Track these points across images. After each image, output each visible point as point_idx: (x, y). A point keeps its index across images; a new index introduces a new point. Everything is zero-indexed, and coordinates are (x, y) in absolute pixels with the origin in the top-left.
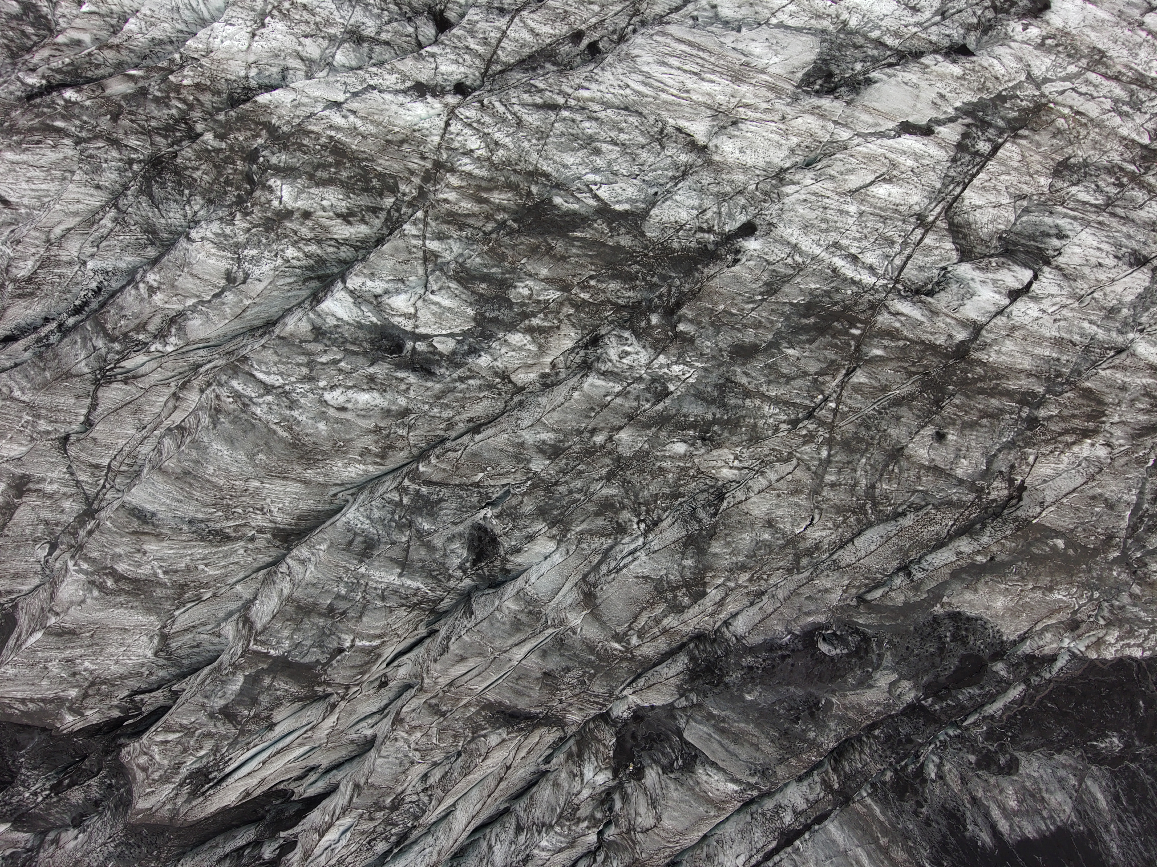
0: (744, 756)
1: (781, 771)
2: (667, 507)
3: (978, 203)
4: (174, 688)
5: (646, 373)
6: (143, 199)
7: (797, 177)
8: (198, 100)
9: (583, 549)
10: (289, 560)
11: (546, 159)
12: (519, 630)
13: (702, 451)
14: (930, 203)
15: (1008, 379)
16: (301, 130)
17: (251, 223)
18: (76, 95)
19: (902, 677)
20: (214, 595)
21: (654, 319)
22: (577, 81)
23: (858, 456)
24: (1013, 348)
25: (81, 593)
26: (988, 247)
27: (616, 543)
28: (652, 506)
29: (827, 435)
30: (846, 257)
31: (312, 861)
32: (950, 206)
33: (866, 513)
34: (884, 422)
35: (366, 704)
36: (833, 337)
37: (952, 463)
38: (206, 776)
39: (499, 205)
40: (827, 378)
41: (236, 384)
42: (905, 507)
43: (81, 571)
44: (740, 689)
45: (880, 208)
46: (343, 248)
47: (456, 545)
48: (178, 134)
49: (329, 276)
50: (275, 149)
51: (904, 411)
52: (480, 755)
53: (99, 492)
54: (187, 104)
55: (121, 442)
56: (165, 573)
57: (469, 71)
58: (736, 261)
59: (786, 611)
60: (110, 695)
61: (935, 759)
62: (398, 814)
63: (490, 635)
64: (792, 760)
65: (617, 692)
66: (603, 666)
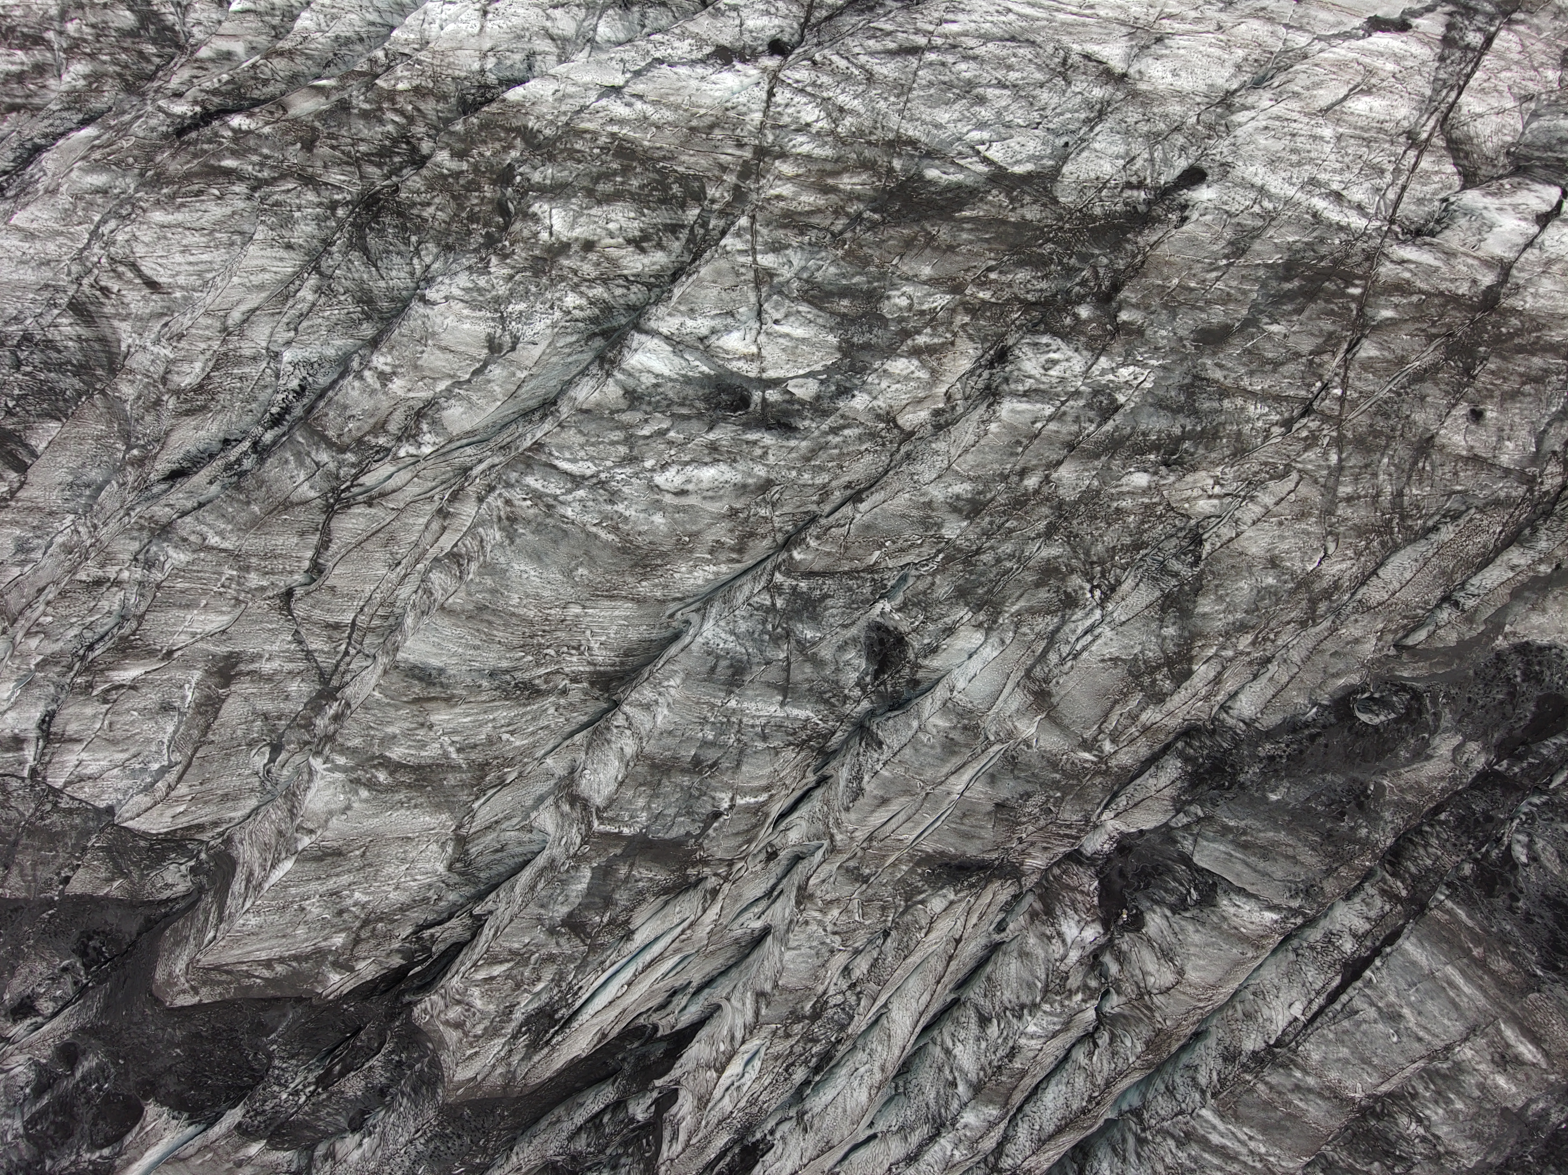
0: (1279, 874)
1: (1330, 886)
2: (1128, 564)
3: (1479, 110)
4: (477, 911)
5: (1083, 384)
6: (355, 255)
7: (1250, 100)
8: (419, 110)
9: (1025, 635)
10: (625, 708)
11: (911, 120)
12: (953, 753)
13: (1172, 478)
14: (1421, 116)
15: (1550, 329)
16: (571, 131)
17: (513, 267)
18: (248, 121)
19: (1467, 738)
20: (520, 775)
21: (1084, 312)
22: (936, 15)
23: (1378, 455)
24: (1552, 287)
25: (342, 797)
26: (1494, 166)
27: (1064, 622)
28: (1108, 565)
29: (1334, 434)
30: (1328, 195)
31: (712, 1109)
32: (1446, 117)
33: (1392, 533)
34: (1405, 406)
35: (752, 885)
36: (1326, 301)
37: (1495, 448)
38: (551, 1016)
39: (852, 192)
40: (1326, 357)
41: (530, 480)
42: (1437, 518)
43: (336, 768)
44: (1260, 787)
45: (1362, 128)
46: (634, 289)
47: (850, 654)
48: (397, 159)
49: (615, 330)
50: (537, 161)
51: (1428, 387)
52: (921, 928)
53: (339, 662)
54: (406, 117)
55: (369, 588)
56: (459, 751)
57: (784, 23)
58: (1184, 220)
59: (1306, 676)
60: (389, 936)
61: (1523, 838)
62: (820, 1026)
63: (917, 764)
64: (1341, 869)
65: (1094, 818)
66: (1072, 785)
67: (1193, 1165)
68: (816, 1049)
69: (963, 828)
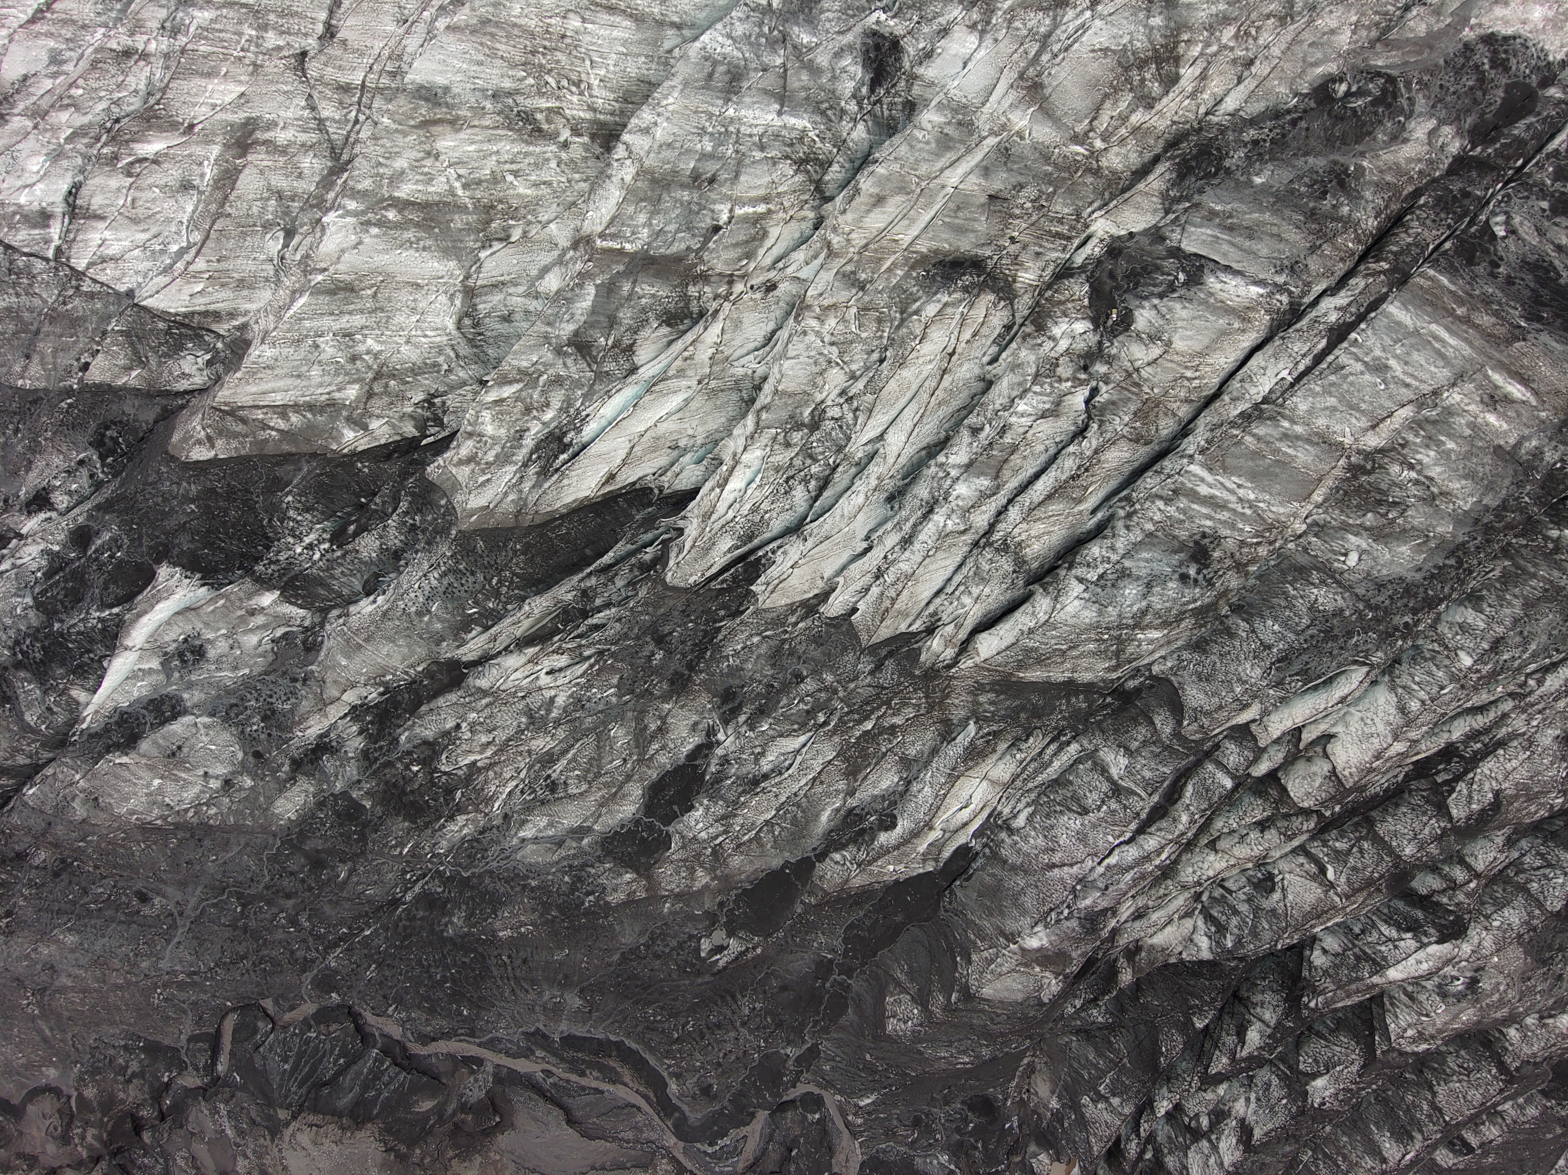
0: (1264, 252)
1: (1314, 264)
9: (1017, 29)
10: (626, 137)
12: (948, 149)
19: (1441, 122)
20: (525, 235)
25: (353, 237)
27: (1055, 24)
31: (716, 521)
35: (752, 317)
38: (559, 439)
43: (348, 213)
44: (1246, 171)
47: (846, 62)
52: (916, 338)
53: (349, 132)
55: (379, 44)
56: (465, 186)
59: (1287, 66)
60: (402, 398)
61: (1501, 218)
62: (819, 440)
63: (912, 159)
64: (1325, 246)
65: (1085, 214)
66: (1064, 179)
67: (1182, 517)
68: (815, 469)
69: (957, 221)
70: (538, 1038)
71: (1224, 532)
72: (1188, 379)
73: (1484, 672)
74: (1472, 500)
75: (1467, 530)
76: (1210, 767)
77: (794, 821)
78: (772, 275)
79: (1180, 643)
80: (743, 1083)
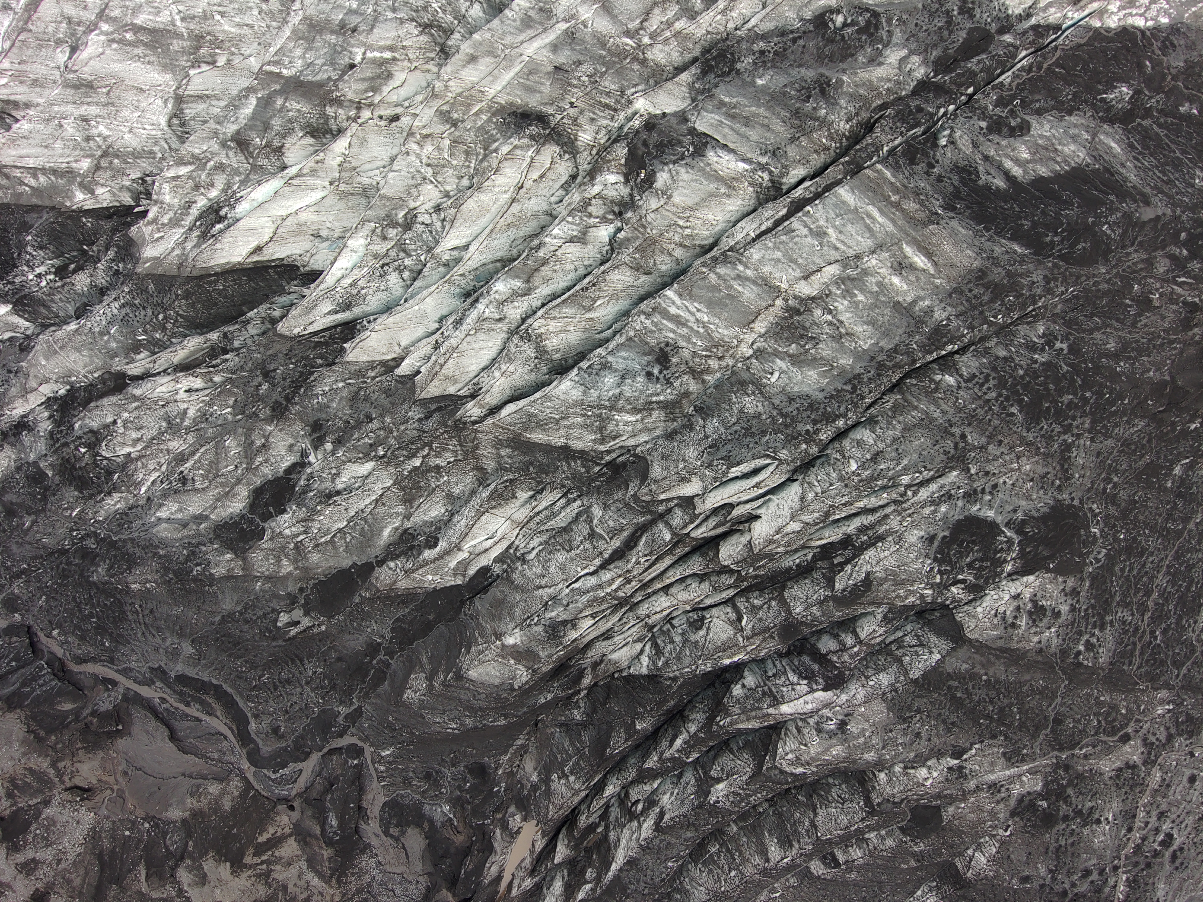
0: (755, 137)
1: (792, 151)
12: (529, 27)
19: (912, 53)
20: (229, 63)
38: (217, 212)
44: (752, 74)
52: (491, 169)
56: (182, 20)
60: (122, 174)
61: (947, 132)
62: (411, 239)
63: (500, 32)
64: (802, 139)
65: (629, 92)
66: (614, 62)
67: (654, 328)
68: (408, 262)
69: (528, 83)
70: (160, 673)
71: (682, 343)
72: (681, 227)
73: (864, 476)
74: (870, 342)
75: (865, 364)
76: (661, 526)
77: (362, 533)
78: (399, 110)
79: (658, 432)
80: (304, 729)
